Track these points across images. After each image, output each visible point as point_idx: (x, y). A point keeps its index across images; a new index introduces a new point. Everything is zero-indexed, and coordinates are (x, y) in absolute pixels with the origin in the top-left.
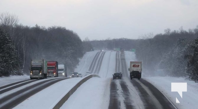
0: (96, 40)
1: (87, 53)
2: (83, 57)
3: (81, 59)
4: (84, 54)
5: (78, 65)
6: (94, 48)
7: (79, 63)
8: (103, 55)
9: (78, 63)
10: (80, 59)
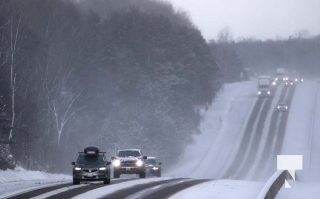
0: (250, 39)
1: (228, 87)
2: (214, 104)
3: (207, 109)
4: (217, 90)
5: (199, 132)
6: (247, 69)
7: (202, 126)
8: (287, 95)
9: (197, 124)
10: (202, 111)
